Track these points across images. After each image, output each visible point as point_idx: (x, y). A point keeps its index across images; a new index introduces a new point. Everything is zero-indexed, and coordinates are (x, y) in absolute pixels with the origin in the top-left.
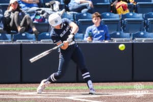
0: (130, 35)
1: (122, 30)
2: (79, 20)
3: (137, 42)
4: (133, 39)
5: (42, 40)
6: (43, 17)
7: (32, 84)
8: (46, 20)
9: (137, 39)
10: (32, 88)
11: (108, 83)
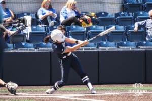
0: (95, 44)
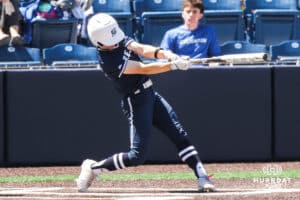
1: (248, 38)
2: (144, 13)
3: (283, 66)
4: (274, 58)
5: (54, 63)
6: (59, 7)
7: (31, 169)
8: (66, 14)
9: (282, 58)
10: (31, 178)
11: (215, 165)
